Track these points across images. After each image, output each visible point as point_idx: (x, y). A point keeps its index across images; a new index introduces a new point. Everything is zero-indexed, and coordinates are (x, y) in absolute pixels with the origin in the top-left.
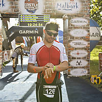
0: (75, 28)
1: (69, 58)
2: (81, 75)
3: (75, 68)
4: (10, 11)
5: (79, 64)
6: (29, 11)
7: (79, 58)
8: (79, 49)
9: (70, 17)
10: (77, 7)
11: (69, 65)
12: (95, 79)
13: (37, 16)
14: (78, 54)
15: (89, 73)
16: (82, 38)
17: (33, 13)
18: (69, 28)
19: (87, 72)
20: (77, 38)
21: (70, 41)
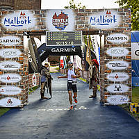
0: (113, 46)
1: (105, 82)
2: (121, 103)
3: (113, 94)
4: (36, 28)
5: (118, 90)
6: (57, 28)
7: (119, 83)
8: (118, 71)
9: (106, 33)
10: (115, 21)
15: (130, 101)
16: (121, 58)
17: (62, 29)
18: (105, 46)
19: (128, 99)
20: (114, 58)
21: (106, 62)
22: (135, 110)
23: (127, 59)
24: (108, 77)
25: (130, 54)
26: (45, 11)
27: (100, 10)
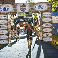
0: (45, 17)
1: (42, 32)
2: (49, 41)
3: (45, 37)
6: (22, 11)
7: (48, 32)
8: (47, 28)
9: (42, 12)
11: (42, 36)
12: (54, 42)
13: (25, 13)
14: (47, 30)
16: (48, 22)
19: (52, 39)
20: (46, 22)
21: (42, 24)
22: (54, 43)
23: (51, 22)
24: (43, 30)
25: (52, 20)
26: (17, 4)
27: (39, 3)
